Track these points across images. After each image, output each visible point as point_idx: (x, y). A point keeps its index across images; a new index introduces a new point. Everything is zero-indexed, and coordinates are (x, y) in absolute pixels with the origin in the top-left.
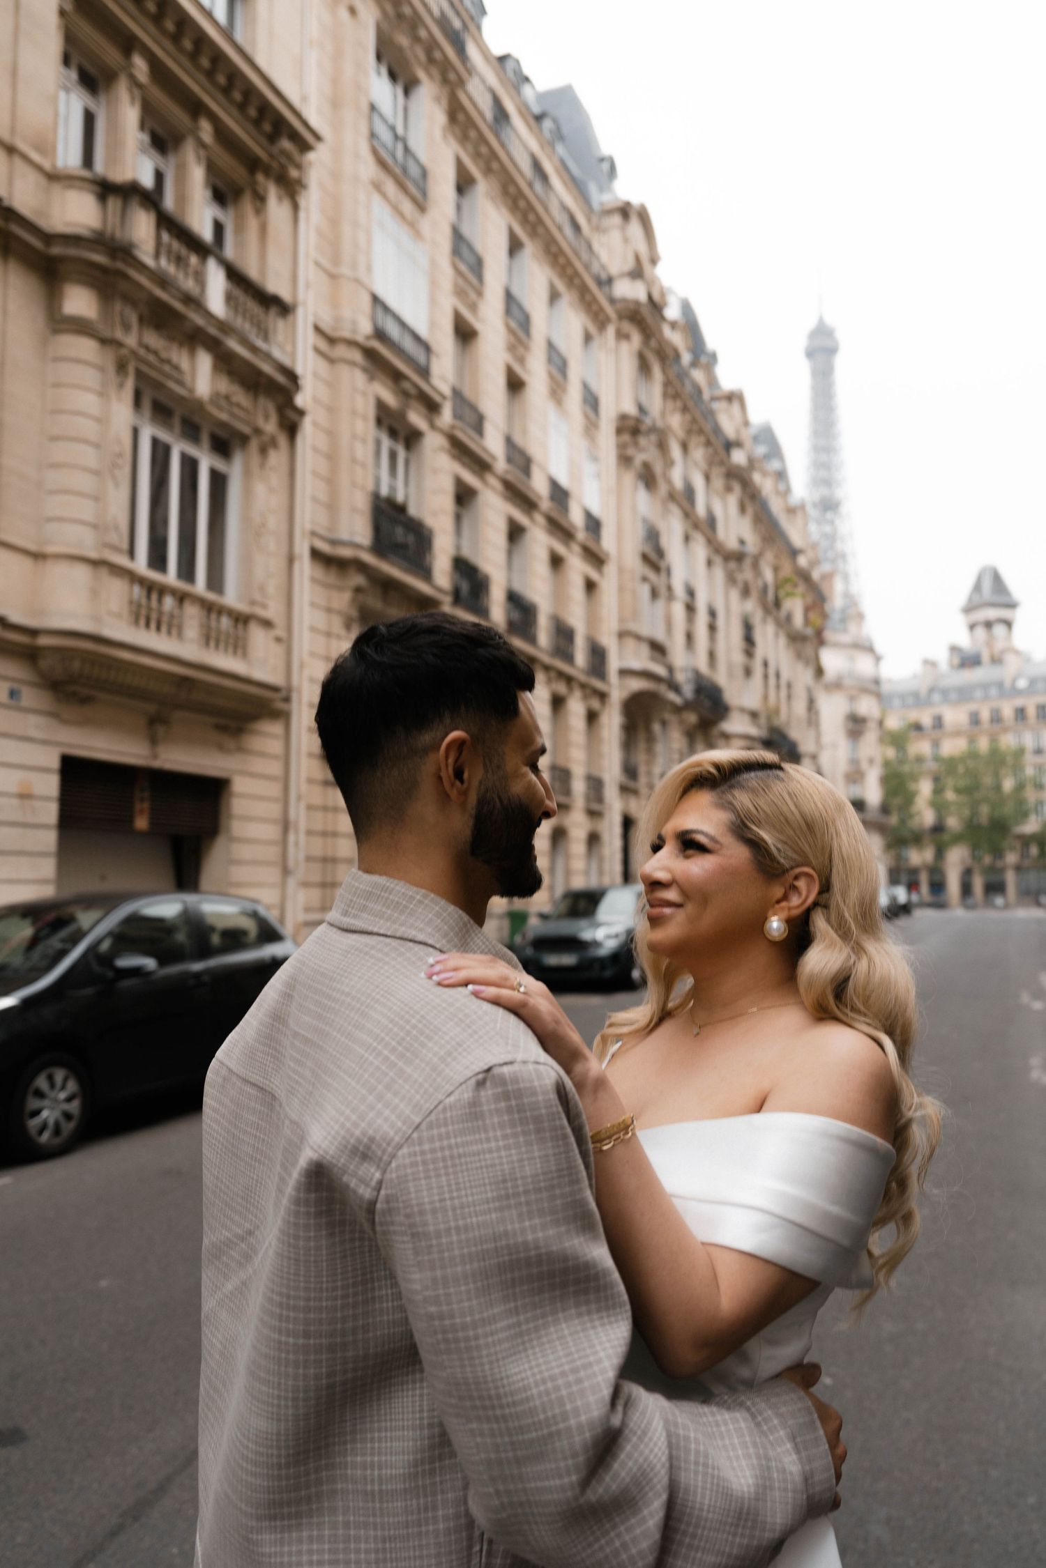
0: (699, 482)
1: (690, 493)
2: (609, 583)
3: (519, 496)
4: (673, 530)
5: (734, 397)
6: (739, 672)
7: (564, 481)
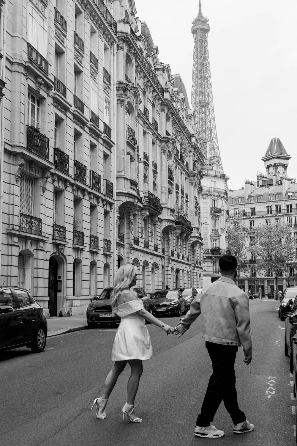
3: (79, 120)
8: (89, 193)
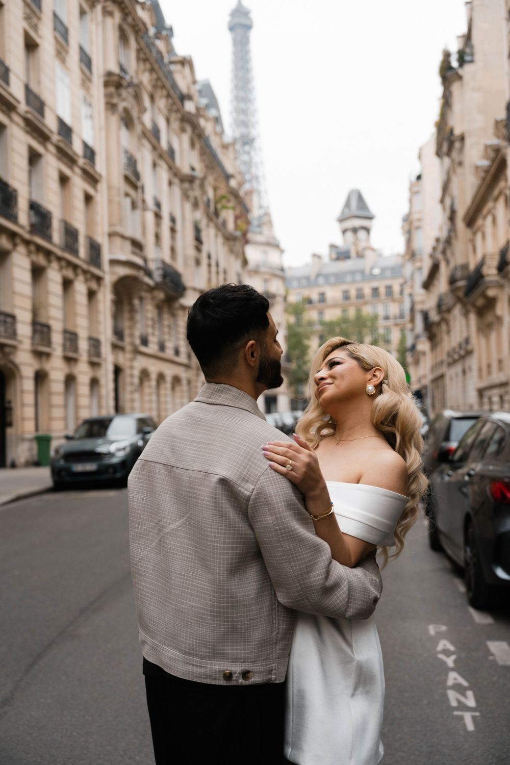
0: (162, 124)
1: (156, 132)
2: (101, 197)
3: (36, 130)
4: (145, 159)
5: (186, 62)
6: (192, 262)
7: (68, 120)
8: (59, 259)
